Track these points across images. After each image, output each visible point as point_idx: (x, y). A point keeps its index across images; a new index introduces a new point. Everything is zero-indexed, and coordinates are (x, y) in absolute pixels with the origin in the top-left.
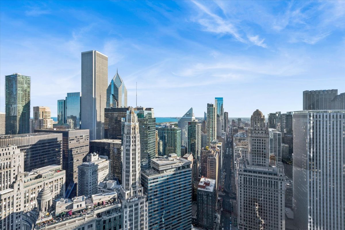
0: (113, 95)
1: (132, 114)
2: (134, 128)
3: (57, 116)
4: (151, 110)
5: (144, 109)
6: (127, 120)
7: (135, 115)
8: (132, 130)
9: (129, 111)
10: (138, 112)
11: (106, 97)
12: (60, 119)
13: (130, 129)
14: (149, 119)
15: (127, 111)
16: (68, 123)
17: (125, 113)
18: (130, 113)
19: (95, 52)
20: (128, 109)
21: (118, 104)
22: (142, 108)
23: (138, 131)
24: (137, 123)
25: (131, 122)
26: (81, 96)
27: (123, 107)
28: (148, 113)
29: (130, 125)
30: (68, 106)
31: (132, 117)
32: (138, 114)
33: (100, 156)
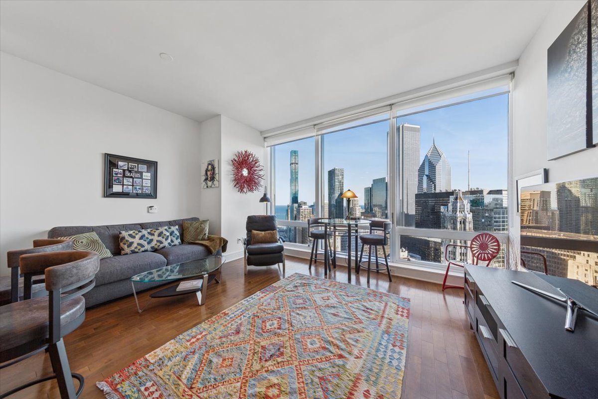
0: (427, 175)
1: (458, 200)
2: (464, 222)
3: (364, 205)
4: (502, 194)
5: (485, 193)
6: (450, 209)
7: (466, 202)
8: (458, 224)
9: (455, 196)
10: (472, 197)
11: (417, 179)
12: (367, 207)
13: (457, 222)
14: (497, 208)
15: (451, 197)
16: (374, 211)
17: (447, 199)
18: (456, 199)
19: (403, 126)
20: (452, 193)
21: (435, 187)
22: (481, 192)
23: (472, 226)
24: (469, 214)
25: (458, 213)
27: (444, 191)
28: (494, 199)
29: (456, 217)
30: (374, 193)
31: (458, 205)
32: (471, 201)
33: (411, 254)
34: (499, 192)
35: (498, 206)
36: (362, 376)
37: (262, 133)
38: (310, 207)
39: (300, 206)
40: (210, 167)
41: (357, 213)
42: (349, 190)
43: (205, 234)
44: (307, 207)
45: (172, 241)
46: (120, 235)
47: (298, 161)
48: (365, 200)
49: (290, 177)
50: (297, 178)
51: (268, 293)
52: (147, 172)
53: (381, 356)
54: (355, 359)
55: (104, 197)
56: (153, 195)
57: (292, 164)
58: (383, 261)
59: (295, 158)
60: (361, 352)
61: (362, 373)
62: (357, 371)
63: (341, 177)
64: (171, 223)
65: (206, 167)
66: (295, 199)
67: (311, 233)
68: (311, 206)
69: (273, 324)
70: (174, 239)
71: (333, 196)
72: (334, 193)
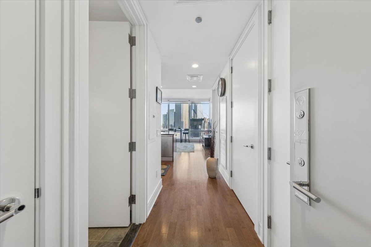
0: (193, 110)
1: (205, 123)
6: (203, 127)
15: (203, 121)
21: (197, 116)
26: (175, 111)
27: (200, 118)
48: (163, 122)
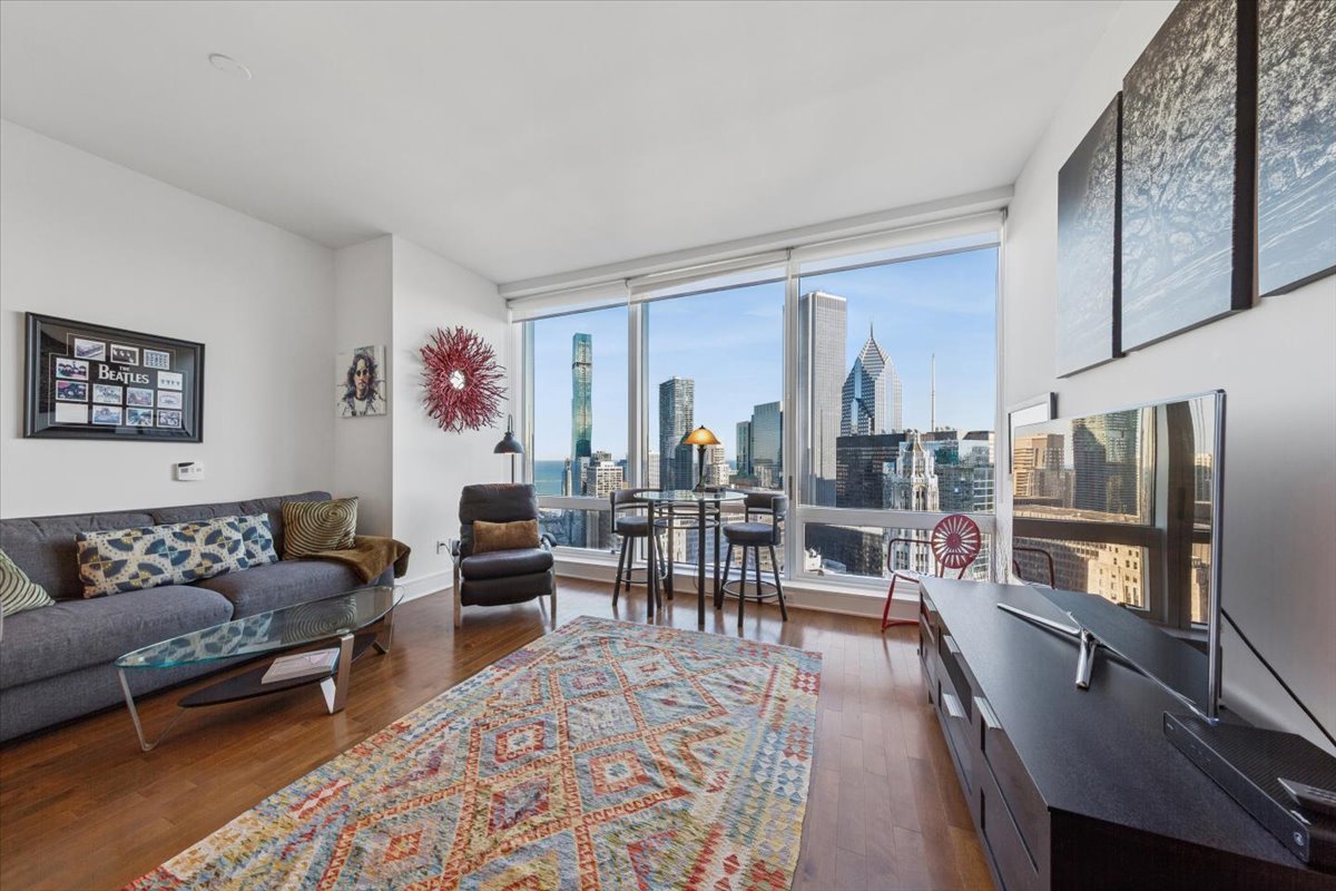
0: (858, 400)
2: (923, 494)
3: (735, 459)
4: (987, 439)
5: (960, 437)
6: (900, 469)
7: (927, 454)
8: (914, 497)
9: (908, 442)
10: (938, 445)
11: (840, 407)
12: (741, 463)
13: (911, 494)
14: (979, 466)
15: (901, 444)
16: (756, 474)
17: (895, 448)
18: (910, 448)
19: (814, 296)
20: (903, 437)
21: (873, 425)
22: (953, 435)
23: (937, 501)
24: (933, 477)
25: (913, 476)
26: (781, 409)
27: (889, 432)
28: (974, 449)
29: (909, 484)
30: (756, 435)
31: (914, 459)
32: (936, 452)
33: (826, 560)
34: (983, 435)
35: (981, 463)
36: (721, 828)
37: (500, 287)
38: (619, 464)
39: (595, 462)
40: (361, 365)
41: (722, 478)
42: (702, 428)
43: (347, 534)
44: (611, 464)
45: (250, 554)
46: (80, 544)
47: (591, 358)
48: (739, 448)
49: (572, 397)
50: (589, 398)
51: (513, 667)
52: (171, 370)
53: (761, 780)
54: (708, 794)
55: (25, 436)
56: (191, 431)
57: (578, 364)
58: (771, 578)
59: (584, 352)
60: (722, 776)
61: (722, 823)
62: (711, 819)
63: (687, 399)
64: (244, 508)
65: (351, 364)
66: (583, 447)
67: (619, 524)
68: (622, 463)
69: (524, 740)
70: (256, 549)
71: (670, 439)
72: (671, 434)
